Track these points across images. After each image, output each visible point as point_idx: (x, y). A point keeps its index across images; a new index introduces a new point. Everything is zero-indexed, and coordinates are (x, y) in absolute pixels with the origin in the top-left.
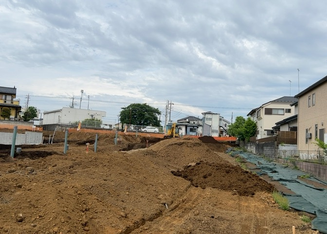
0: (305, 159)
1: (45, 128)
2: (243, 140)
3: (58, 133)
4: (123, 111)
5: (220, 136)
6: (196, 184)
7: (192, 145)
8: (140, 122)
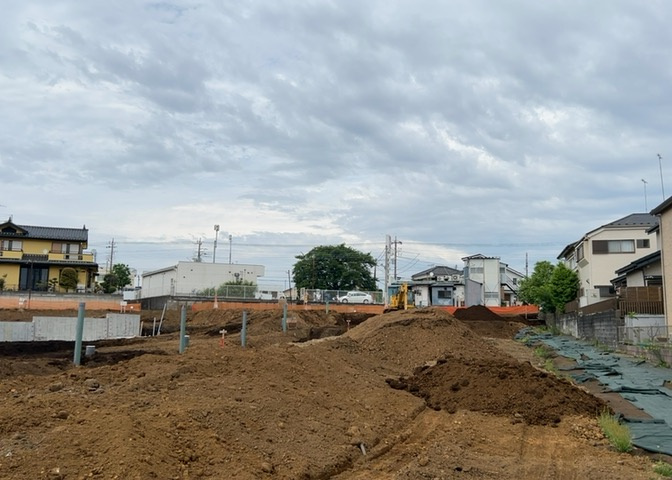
1: (147, 304)
2: (553, 310)
3: (171, 314)
4: (299, 263)
5: (503, 304)
6: (437, 403)
7: (432, 325)
8: (335, 284)
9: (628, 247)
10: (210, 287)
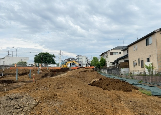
0: (136, 74)
2: (99, 67)
3: (5, 70)
4: (36, 57)
5: (86, 66)
6: (104, 89)
7: (91, 71)
8: (45, 62)
9: (117, 54)
10: (14, 63)
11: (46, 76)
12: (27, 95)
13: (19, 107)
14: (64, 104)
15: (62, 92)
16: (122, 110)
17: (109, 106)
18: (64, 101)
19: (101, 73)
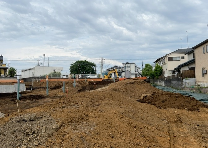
0: (206, 86)
1: (25, 80)
2: (153, 78)
4: (72, 66)
5: (136, 77)
6: (159, 106)
7: (141, 83)
8: (83, 72)
9: (178, 59)
10: (46, 74)
11: (83, 89)
12: (48, 115)
13: (32, 133)
14: (96, 129)
15: (96, 112)
16: (185, 138)
17: (164, 132)
18: (97, 124)
19: (157, 85)
